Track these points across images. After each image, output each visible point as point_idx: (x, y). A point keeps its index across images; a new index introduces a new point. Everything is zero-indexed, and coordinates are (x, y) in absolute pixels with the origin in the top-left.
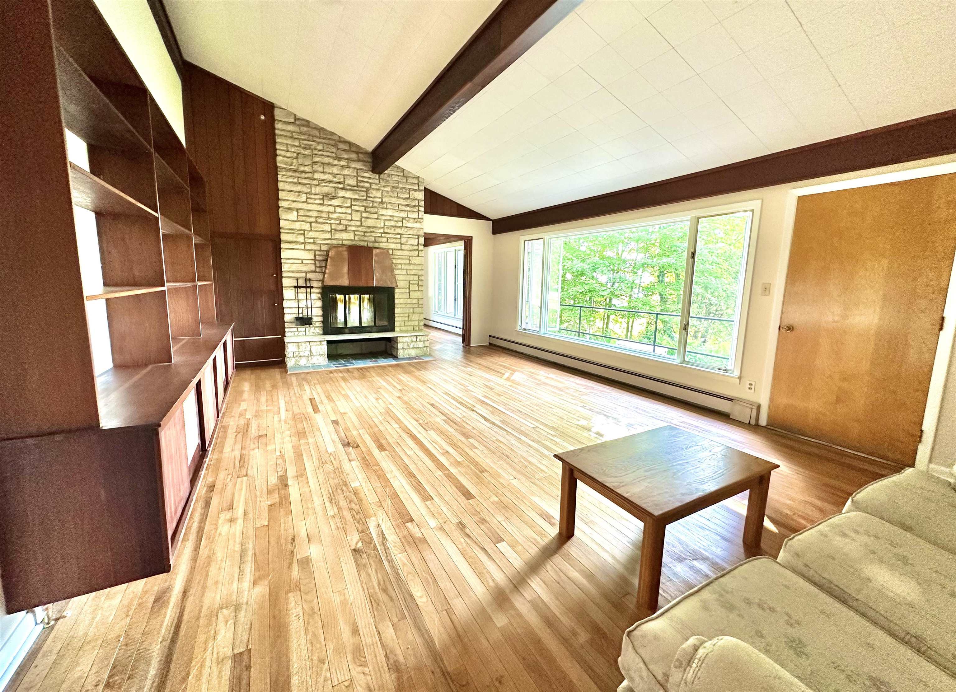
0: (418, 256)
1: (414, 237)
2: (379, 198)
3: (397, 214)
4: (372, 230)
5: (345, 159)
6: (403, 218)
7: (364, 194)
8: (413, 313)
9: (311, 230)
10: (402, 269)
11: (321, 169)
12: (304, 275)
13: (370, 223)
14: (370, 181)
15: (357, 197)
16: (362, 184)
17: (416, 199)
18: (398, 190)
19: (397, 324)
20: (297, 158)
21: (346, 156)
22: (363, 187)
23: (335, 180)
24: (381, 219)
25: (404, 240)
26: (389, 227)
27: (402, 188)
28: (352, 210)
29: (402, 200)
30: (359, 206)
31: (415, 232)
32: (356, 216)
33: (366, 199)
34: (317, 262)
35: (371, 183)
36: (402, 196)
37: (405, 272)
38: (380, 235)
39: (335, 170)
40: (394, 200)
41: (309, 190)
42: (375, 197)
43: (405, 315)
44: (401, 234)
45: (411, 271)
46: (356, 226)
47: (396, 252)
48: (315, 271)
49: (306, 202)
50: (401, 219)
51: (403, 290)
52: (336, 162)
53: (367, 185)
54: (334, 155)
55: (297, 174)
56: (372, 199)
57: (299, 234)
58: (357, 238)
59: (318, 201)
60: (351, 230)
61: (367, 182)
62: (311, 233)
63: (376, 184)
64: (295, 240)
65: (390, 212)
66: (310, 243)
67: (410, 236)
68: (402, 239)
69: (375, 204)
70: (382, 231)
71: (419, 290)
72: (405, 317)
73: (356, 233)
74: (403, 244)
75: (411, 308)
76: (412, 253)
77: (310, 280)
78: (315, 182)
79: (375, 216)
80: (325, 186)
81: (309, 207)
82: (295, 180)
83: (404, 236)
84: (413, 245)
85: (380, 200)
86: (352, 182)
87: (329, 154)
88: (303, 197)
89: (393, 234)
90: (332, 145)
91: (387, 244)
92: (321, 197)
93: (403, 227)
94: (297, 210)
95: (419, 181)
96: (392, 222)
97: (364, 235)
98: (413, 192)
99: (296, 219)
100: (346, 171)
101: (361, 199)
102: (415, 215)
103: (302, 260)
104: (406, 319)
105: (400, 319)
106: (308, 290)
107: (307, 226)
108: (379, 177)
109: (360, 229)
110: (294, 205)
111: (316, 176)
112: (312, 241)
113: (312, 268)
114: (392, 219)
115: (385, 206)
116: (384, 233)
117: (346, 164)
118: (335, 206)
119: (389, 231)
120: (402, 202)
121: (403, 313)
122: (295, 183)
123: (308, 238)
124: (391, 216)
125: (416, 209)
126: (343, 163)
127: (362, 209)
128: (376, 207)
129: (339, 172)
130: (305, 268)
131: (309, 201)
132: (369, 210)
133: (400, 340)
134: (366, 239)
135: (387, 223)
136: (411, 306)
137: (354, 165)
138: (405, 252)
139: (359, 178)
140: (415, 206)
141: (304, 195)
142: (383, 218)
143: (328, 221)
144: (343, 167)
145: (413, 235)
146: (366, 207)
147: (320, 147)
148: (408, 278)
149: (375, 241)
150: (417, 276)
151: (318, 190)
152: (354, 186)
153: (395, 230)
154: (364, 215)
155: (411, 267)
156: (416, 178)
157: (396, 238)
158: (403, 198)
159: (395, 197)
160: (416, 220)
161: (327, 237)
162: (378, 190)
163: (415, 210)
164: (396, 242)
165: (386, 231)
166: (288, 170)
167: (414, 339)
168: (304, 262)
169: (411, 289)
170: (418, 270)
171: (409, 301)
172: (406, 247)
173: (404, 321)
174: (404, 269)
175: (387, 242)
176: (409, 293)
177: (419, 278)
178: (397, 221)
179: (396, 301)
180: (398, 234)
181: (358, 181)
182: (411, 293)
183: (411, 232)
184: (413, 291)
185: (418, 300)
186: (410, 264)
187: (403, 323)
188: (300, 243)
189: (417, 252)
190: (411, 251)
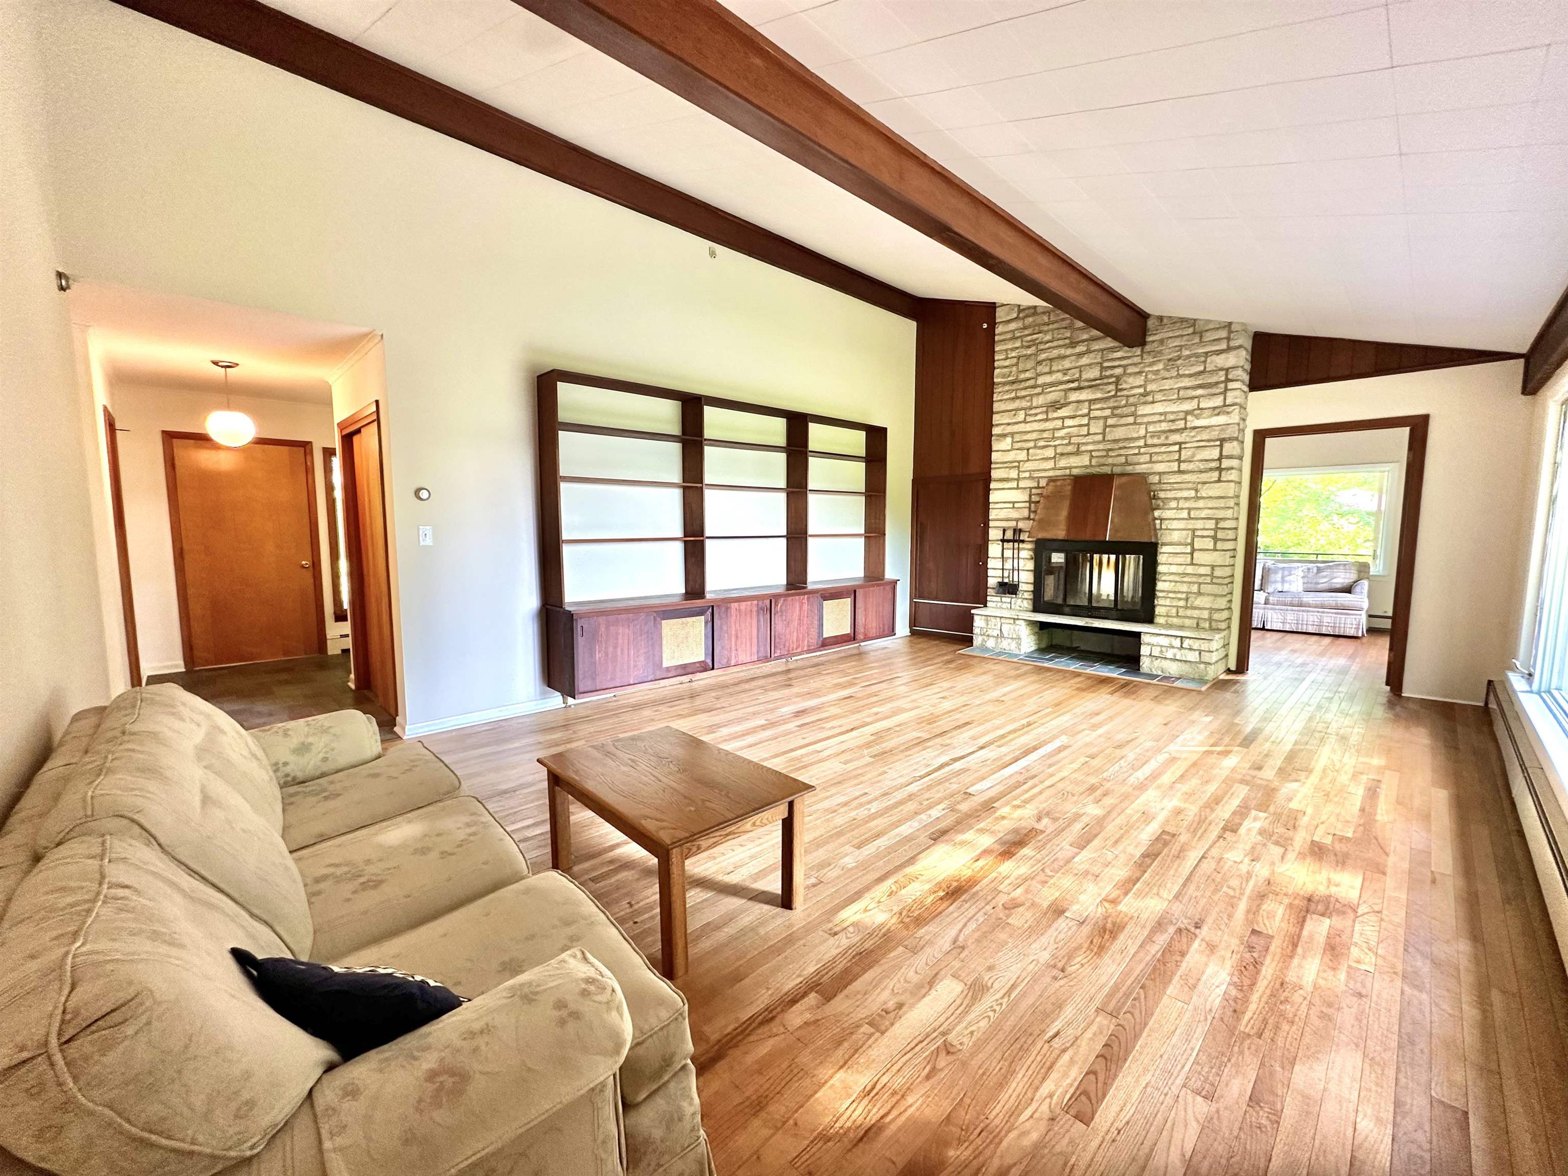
0: (1219, 481)
2: (1140, 386)
3: (1174, 408)
4: (1121, 445)
5: (1083, 341)
6: (1187, 413)
7: (1112, 387)
8: (1199, 593)
9: (1028, 460)
10: (1177, 509)
11: (1047, 369)
12: (1013, 524)
13: (1119, 433)
14: (1124, 362)
15: (1099, 395)
16: (1108, 373)
17: (1221, 369)
18: (1179, 362)
19: (1158, 610)
20: (1017, 364)
21: (1083, 337)
22: (1111, 376)
23: (1067, 378)
24: (1140, 424)
25: (1185, 454)
26: (1155, 434)
27: (1189, 357)
28: (1090, 419)
29: (1187, 379)
30: (1103, 409)
31: (1215, 434)
32: (1097, 427)
33: (1115, 396)
34: (1033, 505)
35: (1125, 367)
36: (1187, 372)
37: (1184, 514)
38: (1136, 451)
39: (1067, 364)
40: (1167, 385)
41: (1029, 404)
42: (1132, 388)
43: (1179, 596)
44: (1180, 444)
45: (1198, 512)
46: (1094, 443)
47: (1165, 479)
48: (1029, 518)
49: (1025, 422)
50: (1182, 416)
51: (1178, 549)
52: (1069, 351)
53: (1119, 371)
54: (1067, 341)
55: (1015, 386)
56: (1125, 393)
57: (1011, 468)
58: (1094, 462)
59: (1040, 417)
60: (1086, 451)
61: (1120, 366)
62: (1027, 464)
63: (1136, 365)
64: (1006, 476)
65: (1159, 408)
66: (1025, 478)
67: (1203, 444)
68: (1183, 452)
69: (1131, 400)
70: (1141, 443)
71: (1215, 550)
72: (1180, 599)
73: (1093, 454)
74: (1184, 461)
75: (1194, 583)
76: (1204, 477)
77: (1020, 531)
78: (1039, 390)
79: (1131, 420)
80: (1051, 392)
81: (1028, 427)
82: (1013, 395)
83: (1187, 445)
84: (1206, 460)
86: (1094, 373)
87: (1061, 343)
88: (1021, 416)
89: (1164, 445)
90: (1065, 328)
91: (1149, 465)
92: (1044, 409)
93: (1186, 428)
94: (1012, 434)
95: (1230, 332)
96: (1164, 424)
97: (1107, 456)
98: (1214, 358)
99: (1009, 448)
100: (1084, 359)
101: (1106, 398)
102: (1218, 401)
103: (1014, 503)
104: (1182, 603)
105: (1168, 602)
107: (1022, 455)
108: (1142, 351)
109: (1101, 447)
110: (1009, 429)
111: (1041, 380)
112: (1027, 475)
113: (1026, 513)
114: (1163, 418)
115: (1150, 398)
116: (1146, 445)
117: (1085, 349)
118: (1063, 418)
119: (1156, 441)
120: (1187, 382)
121: (1175, 592)
122: (1013, 399)
123: (1023, 471)
124: (1161, 414)
125: (1222, 389)
126: (1081, 348)
127: (1108, 412)
128: (1132, 405)
129: (1073, 365)
130: (1015, 515)
131: (1029, 419)
132: (1118, 411)
133: (1145, 639)
134: (1110, 461)
135: (1151, 429)
136: (1194, 580)
137: (1096, 346)
138: (1186, 476)
139: (1106, 364)
140: (1217, 383)
141: (1023, 412)
142: (1145, 420)
143: (1052, 443)
144: (1080, 355)
145: (1208, 441)
146: (1114, 408)
147: (1048, 337)
148: (1192, 524)
149: (1127, 463)
150: (1214, 521)
151: (1040, 400)
152: (1096, 380)
153: (1167, 438)
154: (1110, 422)
155: (1201, 504)
156: (1225, 327)
157: (1170, 452)
158: (1190, 376)
159: (1171, 378)
160: (1217, 411)
161: (1048, 467)
162: (1140, 373)
163: (1218, 391)
164: (1168, 459)
165: (1150, 442)
166: (1004, 384)
167: (1177, 643)
168: (1016, 505)
169: (1196, 547)
170: (1217, 508)
171: (1190, 569)
172: (1191, 466)
173: (1177, 607)
174: (1182, 509)
175: (1151, 462)
176: (1192, 554)
177: (1217, 524)
178: (1173, 421)
179: (1160, 569)
180: (1175, 444)
181: (1103, 369)
182: (1195, 555)
183: (1205, 436)
184: (1200, 550)
185: (1213, 569)
186: (1197, 498)
187: (1174, 611)
188: (1012, 480)
189: (1216, 474)
190: (1201, 472)
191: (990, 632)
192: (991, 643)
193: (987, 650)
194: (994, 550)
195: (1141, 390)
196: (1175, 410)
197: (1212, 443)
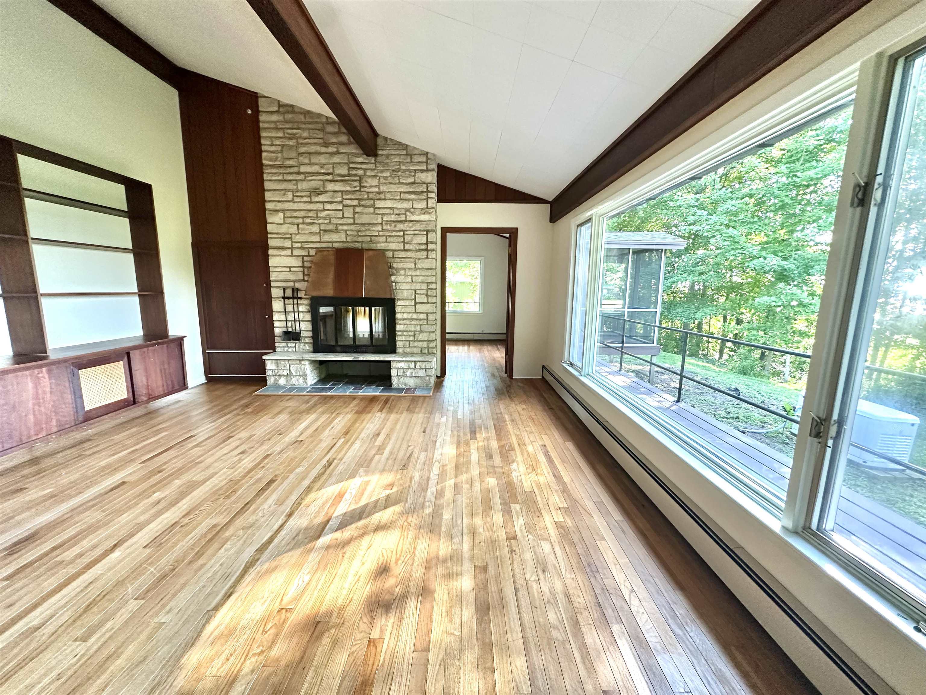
0: (427, 258)
2: (376, 186)
3: (398, 205)
4: (367, 228)
5: (334, 144)
6: (407, 210)
7: (357, 184)
8: (421, 331)
9: (299, 233)
10: (405, 275)
11: (306, 161)
12: (292, 284)
13: (365, 219)
14: (364, 166)
15: (348, 188)
16: (354, 172)
17: (424, 183)
18: (400, 173)
19: (399, 344)
20: (281, 152)
21: (334, 140)
22: (355, 175)
23: (323, 171)
24: (378, 214)
25: (407, 238)
26: (388, 223)
27: (405, 171)
28: (343, 206)
29: (405, 186)
30: (351, 199)
31: (423, 227)
32: (348, 213)
33: (359, 191)
34: (306, 270)
35: (365, 170)
36: (404, 182)
37: (409, 279)
38: (377, 234)
39: (322, 159)
40: (393, 188)
41: (295, 187)
42: (371, 187)
43: (410, 333)
44: (404, 231)
45: (417, 278)
46: (347, 224)
47: (397, 254)
48: (303, 280)
49: (293, 201)
50: (403, 211)
51: (407, 303)
52: (323, 149)
53: (361, 172)
54: (321, 141)
55: (281, 170)
56: (366, 189)
57: (285, 238)
58: (349, 239)
59: (305, 199)
60: (343, 230)
61: (361, 169)
62: (298, 237)
63: (372, 170)
64: (281, 245)
65: (389, 204)
66: (297, 248)
67: (417, 232)
68: (406, 237)
69: (371, 196)
70: (379, 228)
71: (428, 303)
72: (410, 336)
73: (348, 233)
74: (407, 243)
75: (417, 325)
76: (419, 255)
77: (298, 290)
78: (302, 177)
79: (371, 210)
80: (312, 180)
81: (295, 206)
82: (280, 177)
83: (408, 233)
84: (419, 244)
86: (343, 171)
87: (316, 141)
88: (290, 196)
89: (394, 231)
90: (319, 130)
91: (386, 244)
92: (308, 193)
93: (406, 221)
94: (283, 211)
95: (429, 159)
96: (393, 216)
97: (358, 235)
98: (420, 174)
99: (282, 222)
100: (335, 158)
101: (354, 191)
102: (423, 205)
103: (290, 267)
104: (412, 338)
105: (403, 338)
107: (294, 229)
108: (375, 160)
109: (353, 228)
110: (280, 206)
111: (303, 169)
112: (299, 245)
113: (301, 276)
114: (392, 211)
115: (383, 196)
116: (383, 230)
117: (335, 150)
118: (323, 203)
119: (389, 227)
120: (404, 188)
121: (407, 331)
122: (281, 181)
123: (295, 242)
124: (391, 209)
125: (424, 196)
126: (332, 149)
127: (355, 203)
128: (372, 199)
129: (327, 161)
130: (292, 277)
131: (296, 199)
132: (362, 203)
133: (393, 365)
134: (360, 239)
135: (385, 218)
136: (417, 322)
137: (343, 150)
138: (408, 253)
139: (351, 165)
140: (422, 192)
141: (290, 193)
142: (381, 211)
143: (315, 221)
144: (332, 154)
145: (420, 231)
146: (359, 200)
147: (305, 134)
148: (414, 286)
149: (371, 242)
150: (426, 284)
151: (304, 185)
152: (345, 176)
153: (395, 226)
154: (358, 210)
155: (418, 273)
156: (424, 154)
157: (398, 236)
158: (406, 184)
159: (395, 184)
160: (424, 211)
161: (316, 240)
162: (375, 176)
164: (397, 241)
165: (385, 228)
166: (272, 166)
167: (412, 365)
168: (292, 269)
169: (417, 301)
170: (427, 276)
171: (415, 316)
172: (411, 247)
173: (409, 341)
174: (408, 276)
175: (386, 242)
176: (415, 305)
177: (428, 286)
178: (398, 214)
179: (398, 316)
180: (400, 231)
181: (350, 169)
182: (417, 306)
183: (418, 227)
184: (420, 303)
185: (427, 315)
186: (416, 269)
187: (408, 343)
188: (287, 248)
189: (425, 253)
190: (417, 251)
191: (281, 373)
192: (282, 381)
193: (280, 387)
194: (277, 305)
195: (377, 190)
196: (400, 207)
197: (422, 233)
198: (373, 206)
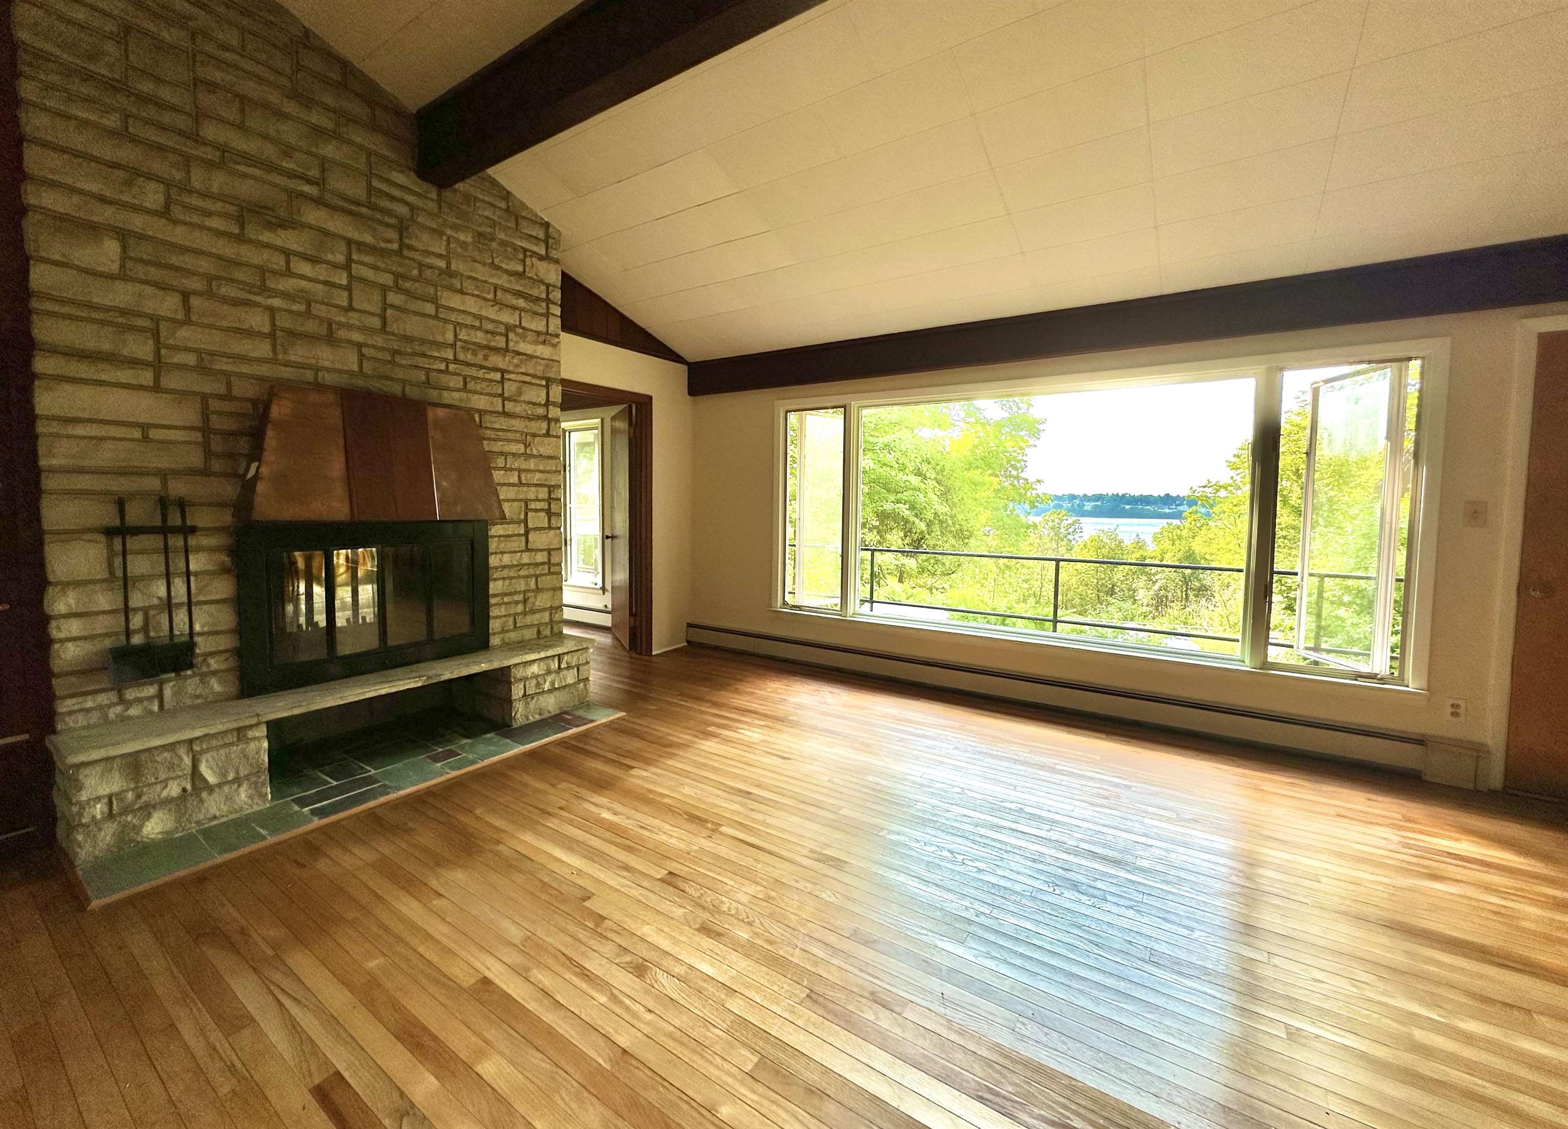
0: (548, 435)
1: (538, 382)
2: (440, 256)
3: (491, 312)
4: (417, 348)
5: (327, 108)
6: (509, 328)
7: (391, 234)
8: (538, 590)
9: (187, 321)
10: (508, 469)
11: (231, 114)
12: (154, 484)
13: (414, 326)
14: (411, 199)
15: (368, 238)
16: (385, 203)
17: (542, 282)
18: (494, 245)
19: (494, 626)
20: (120, 41)
21: (329, 100)
22: (388, 212)
23: (286, 164)
24: (446, 321)
25: (510, 388)
26: (468, 346)
27: (503, 243)
28: (350, 276)
29: (505, 277)
30: (374, 267)
31: (539, 370)
32: (368, 301)
33: (399, 253)
34: (215, 439)
35: (413, 208)
36: (503, 266)
37: (514, 478)
38: (443, 367)
39: (289, 132)
40: (479, 272)
41: (178, 175)
42: (427, 252)
43: (516, 598)
44: (503, 372)
45: (529, 476)
46: (363, 329)
47: (489, 421)
48: (206, 472)
49: (165, 213)
50: (502, 329)
51: (511, 529)
52: (291, 108)
53: (403, 210)
54: (284, 81)
57: (132, 328)
58: (368, 367)
59: (218, 223)
60: (350, 342)
61: (402, 201)
62: (184, 333)
63: (430, 214)
64: (103, 347)
66: (182, 367)
67: (528, 379)
68: (507, 385)
69: (428, 273)
70: (448, 354)
71: (550, 528)
72: (517, 603)
73: (365, 351)
74: (509, 399)
75: (530, 576)
76: (534, 427)
78: (207, 153)
79: (430, 309)
80: (244, 176)
81: (179, 235)
82: (110, 121)
83: (512, 376)
84: (534, 404)
85: (442, 264)
86: (354, 188)
87: (265, 72)
89: (482, 367)
90: (277, 48)
91: (465, 395)
92: (232, 209)
93: (507, 350)
94: (123, 235)
95: (548, 236)
96: (480, 334)
97: (392, 362)
98: (534, 260)
99: (114, 270)
100: (330, 146)
101: (383, 250)
103: (146, 427)
104: (519, 608)
105: (502, 611)
106: (176, 541)
107: (167, 305)
108: (439, 194)
109: (379, 341)
110: (105, 215)
111: (210, 131)
112: (191, 359)
113: (195, 459)
114: (477, 324)
115: (457, 284)
116: (456, 360)
117: (330, 125)
118: (287, 253)
119: (469, 357)
120: (503, 280)
121: (510, 594)
123: (168, 347)
124: (474, 316)
125: (541, 308)
126: (316, 118)
127: (387, 279)
128: (429, 282)
129: (303, 144)
131: (181, 214)
132: (406, 285)
133: (518, 673)
134: (400, 374)
135: (463, 335)
136: (531, 571)
137: (356, 135)
138: (514, 422)
139: (375, 183)
140: (538, 299)
141: (155, 186)
142: (453, 317)
143: (258, 299)
144: (320, 132)
145: (534, 376)
146: (397, 276)
147: (227, 36)
148: (524, 493)
149: (430, 384)
150: (546, 489)
151: (218, 181)
152: (358, 204)
153: (486, 357)
154: (394, 298)
155: (532, 464)
156: (540, 224)
157: (491, 381)
158: (507, 273)
159: (485, 264)
160: (542, 338)
161: (256, 354)
162: (438, 233)
163: (541, 311)
164: (488, 390)
165: (461, 356)
167: (555, 663)
168: (154, 434)
169: (530, 525)
170: (548, 472)
171: (526, 558)
172: (518, 409)
173: (515, 615)
174: (511, 470)
175: (465, 389)
176: (526, 534)
177: (550, 492)
178: (493, 333)
179: (493, 561)
180: (496, 370)
182: (531, 536)
183: (529, 368)
184: (536, 529)
185: (549, 554)
186: (527, 456)
187: (511, 621)
188: (134, 363)
189: (544, 425)
190: (529, 419)
196: (492, 316)
198: (434, 301)
